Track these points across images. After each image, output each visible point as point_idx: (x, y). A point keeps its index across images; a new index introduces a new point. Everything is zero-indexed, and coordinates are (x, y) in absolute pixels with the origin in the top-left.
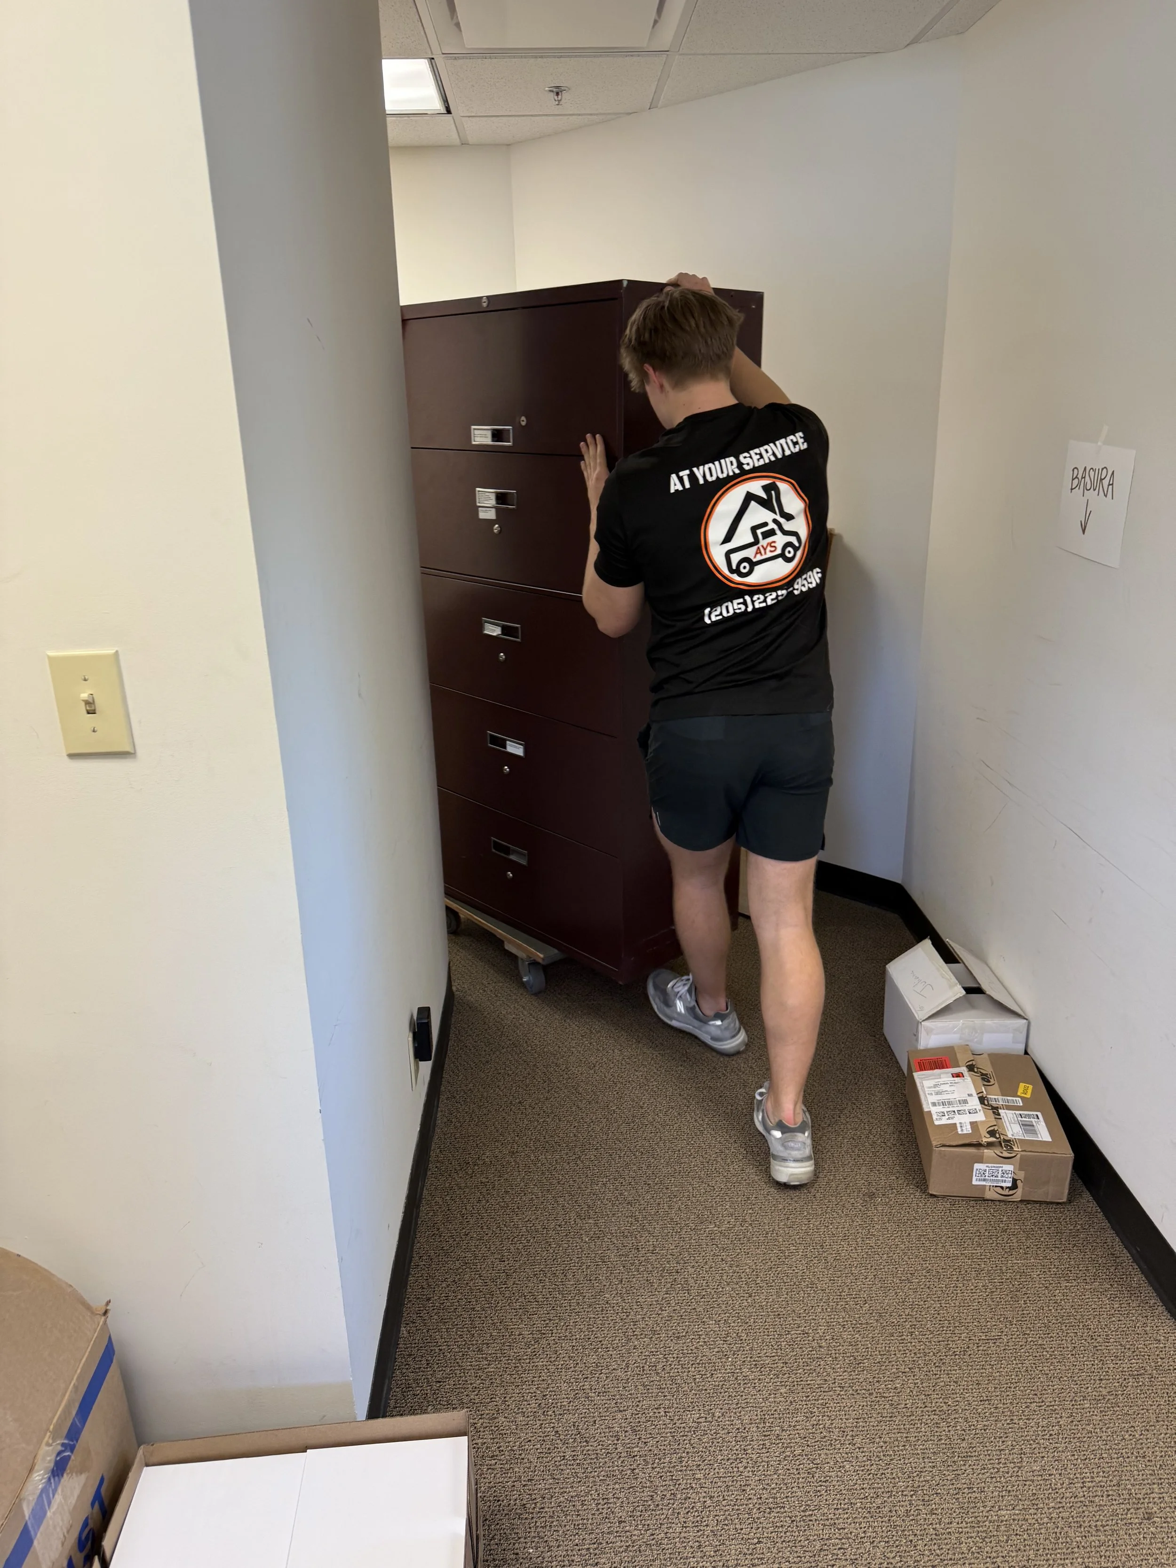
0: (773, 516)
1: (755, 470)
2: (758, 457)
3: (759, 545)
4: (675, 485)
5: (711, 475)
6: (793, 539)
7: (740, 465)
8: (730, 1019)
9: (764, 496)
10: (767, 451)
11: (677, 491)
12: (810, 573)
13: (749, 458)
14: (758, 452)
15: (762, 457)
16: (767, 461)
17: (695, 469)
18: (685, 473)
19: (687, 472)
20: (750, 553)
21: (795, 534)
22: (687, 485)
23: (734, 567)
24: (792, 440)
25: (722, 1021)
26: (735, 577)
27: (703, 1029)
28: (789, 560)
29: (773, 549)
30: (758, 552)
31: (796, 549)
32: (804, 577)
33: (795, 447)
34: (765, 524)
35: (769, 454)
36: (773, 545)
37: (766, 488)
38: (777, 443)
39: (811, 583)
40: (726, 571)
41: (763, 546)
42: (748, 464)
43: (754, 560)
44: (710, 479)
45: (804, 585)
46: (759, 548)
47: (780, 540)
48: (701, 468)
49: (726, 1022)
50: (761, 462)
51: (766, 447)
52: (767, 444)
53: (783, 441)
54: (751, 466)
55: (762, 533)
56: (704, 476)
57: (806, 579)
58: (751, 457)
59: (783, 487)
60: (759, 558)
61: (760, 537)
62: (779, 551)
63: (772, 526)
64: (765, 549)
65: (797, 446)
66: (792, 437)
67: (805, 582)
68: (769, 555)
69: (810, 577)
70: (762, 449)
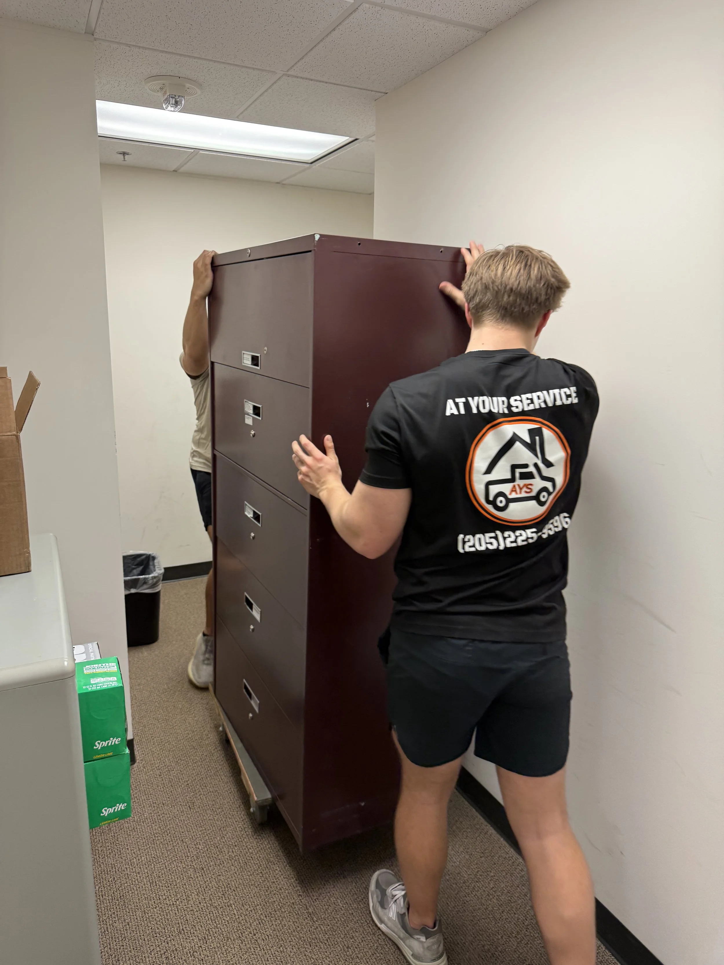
0: (535, 460)
1: (523, 413)
2: (529, 401)
3: (516, 483)
4: (451, 409)
5: (484, 408)
6: (549, 485)
7: (509, 406)
8: (435, 940)
9: (528, 440)
10: (539, 398)
11: (452, 414)
12: (557, 518)
13: (519, 402)
14: (530, 397)
15: (532, 402)
16: (537, 407)
17: (470, 399)
18: (461, 401)
19: (463, 400)
20: (506, 488)
21: (551, 480)
22: (463, 411)
23: (491, 498)
24: (565, 393)
25: (426, 939)
26: (490, 508)
27: (408, 942)
28: (542, 504)
29: (528, 490)
30: (513, 490)
31: (549, 494)
32: (551, 521)
33: (567, 400)
34: (526, 466)
35: (540, 401)
36: (530, 487)
37: (531, 431)
38: (551, 392)
39: (557, 527)
40: (483, 501)
41: (519, 485)
42: (517, 407)
43: (510, 497)
44: (483, 411)
45: (550, 529)
46: (514, 486)
47: (538, 484)
48: (476, 398)
49: (430, 940)
50: (531, 407)
51: (539, 393)
52: (541, 391)
53: (556, 391)
54: (520, 409)
55: (521, 474)
56: (478, 407)
57: (552, 523)
58: (521, 401)
59: (547, 433)
60: (514, 496)
61: (517, 475)
62: (533, 494)
63: (532, 469)
64: (521, 489)
65: (570, 399)
66: (566, 390)
67: (551, 526)
68: (524, 495)
69: (556, 521)
70: (535, 395)
